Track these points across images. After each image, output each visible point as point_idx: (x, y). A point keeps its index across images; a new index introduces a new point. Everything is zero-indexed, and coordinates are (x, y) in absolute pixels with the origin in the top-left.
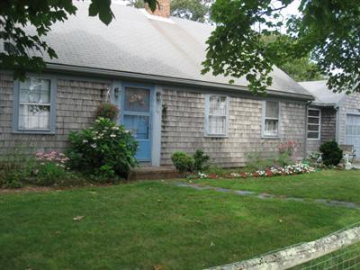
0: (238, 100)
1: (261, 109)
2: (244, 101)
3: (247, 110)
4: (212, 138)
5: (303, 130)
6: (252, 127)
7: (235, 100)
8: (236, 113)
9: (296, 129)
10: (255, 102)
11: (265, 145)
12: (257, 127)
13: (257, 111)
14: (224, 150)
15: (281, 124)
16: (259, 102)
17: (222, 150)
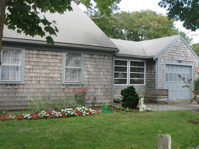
0: (35, 52)
1: (61, 60)
2: (41, 53)
3: (45, 60)
4: (7, 85)
5: (110, 77)
6: (51, 75)
7: (31, 52)
8: (32, 63)
9: (101, 77)
10: (55, 53)
11: (67, 90)
12: (56, 75)
13: (57, 61)
14: (20, 95)
15: (85, 73)
16: (59, 54)
17: (17, 95)
